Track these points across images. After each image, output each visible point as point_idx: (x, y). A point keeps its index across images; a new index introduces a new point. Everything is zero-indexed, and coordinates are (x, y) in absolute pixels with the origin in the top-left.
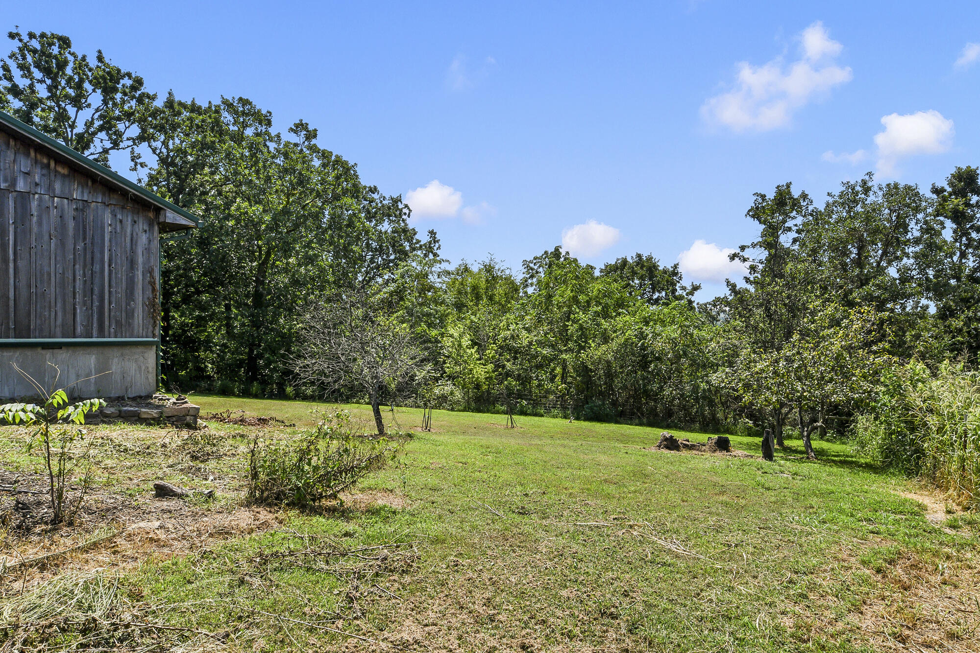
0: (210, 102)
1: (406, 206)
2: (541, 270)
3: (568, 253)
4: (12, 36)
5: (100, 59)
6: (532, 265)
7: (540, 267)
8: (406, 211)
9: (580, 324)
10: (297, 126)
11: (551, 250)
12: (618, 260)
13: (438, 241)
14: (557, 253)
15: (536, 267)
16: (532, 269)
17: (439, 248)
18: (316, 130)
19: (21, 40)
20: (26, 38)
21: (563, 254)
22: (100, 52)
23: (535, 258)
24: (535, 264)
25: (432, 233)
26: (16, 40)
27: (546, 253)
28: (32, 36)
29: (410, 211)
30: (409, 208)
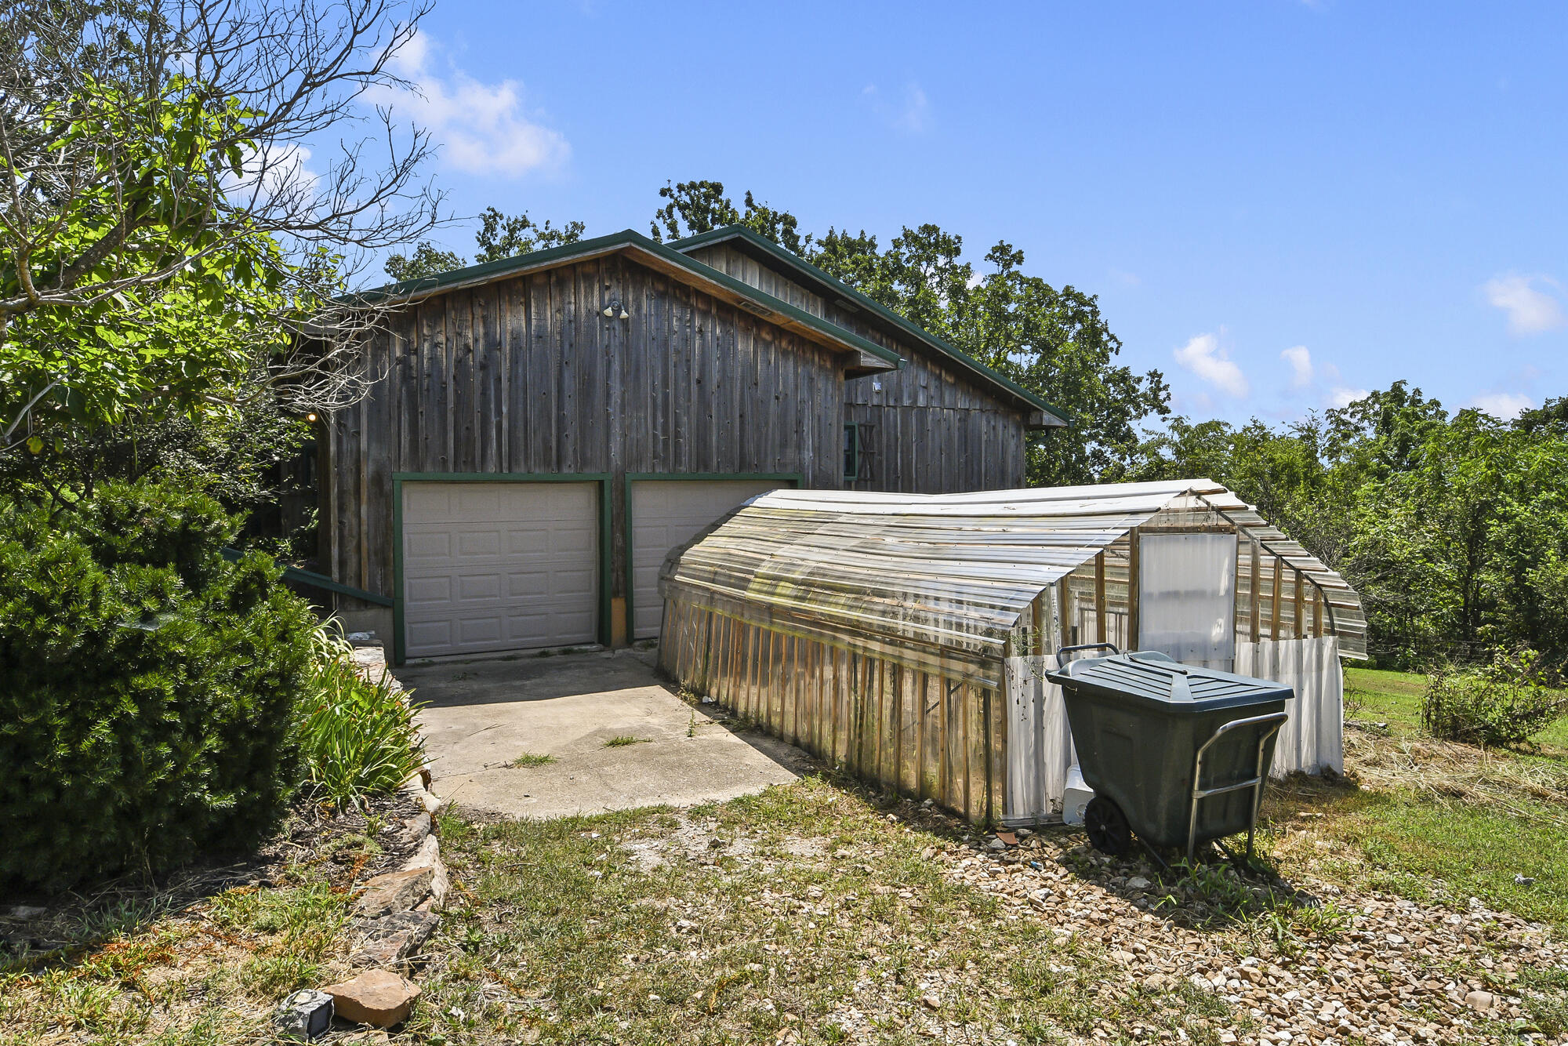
0: (862, 232)
1: (1112, 337)
2: (1366, 423)
3: (1417, 391)
4: (663, 193)
5: (749, 202)
6: (1346, 417)
7: (1362, 419)
8: (1112, 344)
9: (1517, 523)
10: (995, 250)
11: (1385, 388)
12: (1548, 402)
13: (1166, 388)
14: (1397, 395)
15: (1354, 421)
16: (1345, 423)
17: (1168, 397)
18: (1021, 252)
19: (672, 196)
20: (676, 193)
21: (1410, 393)
22: (748, 193)
23: (1352, 405)
24: (1352, 415)
25: (1155, 375)
26: (668, 197)
27: (1375, 394)
28: (680, 188)
29: (1120, 344)
30: (1116, 340)
